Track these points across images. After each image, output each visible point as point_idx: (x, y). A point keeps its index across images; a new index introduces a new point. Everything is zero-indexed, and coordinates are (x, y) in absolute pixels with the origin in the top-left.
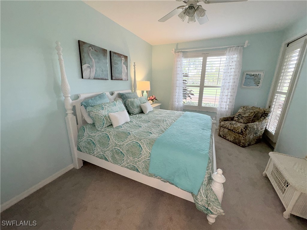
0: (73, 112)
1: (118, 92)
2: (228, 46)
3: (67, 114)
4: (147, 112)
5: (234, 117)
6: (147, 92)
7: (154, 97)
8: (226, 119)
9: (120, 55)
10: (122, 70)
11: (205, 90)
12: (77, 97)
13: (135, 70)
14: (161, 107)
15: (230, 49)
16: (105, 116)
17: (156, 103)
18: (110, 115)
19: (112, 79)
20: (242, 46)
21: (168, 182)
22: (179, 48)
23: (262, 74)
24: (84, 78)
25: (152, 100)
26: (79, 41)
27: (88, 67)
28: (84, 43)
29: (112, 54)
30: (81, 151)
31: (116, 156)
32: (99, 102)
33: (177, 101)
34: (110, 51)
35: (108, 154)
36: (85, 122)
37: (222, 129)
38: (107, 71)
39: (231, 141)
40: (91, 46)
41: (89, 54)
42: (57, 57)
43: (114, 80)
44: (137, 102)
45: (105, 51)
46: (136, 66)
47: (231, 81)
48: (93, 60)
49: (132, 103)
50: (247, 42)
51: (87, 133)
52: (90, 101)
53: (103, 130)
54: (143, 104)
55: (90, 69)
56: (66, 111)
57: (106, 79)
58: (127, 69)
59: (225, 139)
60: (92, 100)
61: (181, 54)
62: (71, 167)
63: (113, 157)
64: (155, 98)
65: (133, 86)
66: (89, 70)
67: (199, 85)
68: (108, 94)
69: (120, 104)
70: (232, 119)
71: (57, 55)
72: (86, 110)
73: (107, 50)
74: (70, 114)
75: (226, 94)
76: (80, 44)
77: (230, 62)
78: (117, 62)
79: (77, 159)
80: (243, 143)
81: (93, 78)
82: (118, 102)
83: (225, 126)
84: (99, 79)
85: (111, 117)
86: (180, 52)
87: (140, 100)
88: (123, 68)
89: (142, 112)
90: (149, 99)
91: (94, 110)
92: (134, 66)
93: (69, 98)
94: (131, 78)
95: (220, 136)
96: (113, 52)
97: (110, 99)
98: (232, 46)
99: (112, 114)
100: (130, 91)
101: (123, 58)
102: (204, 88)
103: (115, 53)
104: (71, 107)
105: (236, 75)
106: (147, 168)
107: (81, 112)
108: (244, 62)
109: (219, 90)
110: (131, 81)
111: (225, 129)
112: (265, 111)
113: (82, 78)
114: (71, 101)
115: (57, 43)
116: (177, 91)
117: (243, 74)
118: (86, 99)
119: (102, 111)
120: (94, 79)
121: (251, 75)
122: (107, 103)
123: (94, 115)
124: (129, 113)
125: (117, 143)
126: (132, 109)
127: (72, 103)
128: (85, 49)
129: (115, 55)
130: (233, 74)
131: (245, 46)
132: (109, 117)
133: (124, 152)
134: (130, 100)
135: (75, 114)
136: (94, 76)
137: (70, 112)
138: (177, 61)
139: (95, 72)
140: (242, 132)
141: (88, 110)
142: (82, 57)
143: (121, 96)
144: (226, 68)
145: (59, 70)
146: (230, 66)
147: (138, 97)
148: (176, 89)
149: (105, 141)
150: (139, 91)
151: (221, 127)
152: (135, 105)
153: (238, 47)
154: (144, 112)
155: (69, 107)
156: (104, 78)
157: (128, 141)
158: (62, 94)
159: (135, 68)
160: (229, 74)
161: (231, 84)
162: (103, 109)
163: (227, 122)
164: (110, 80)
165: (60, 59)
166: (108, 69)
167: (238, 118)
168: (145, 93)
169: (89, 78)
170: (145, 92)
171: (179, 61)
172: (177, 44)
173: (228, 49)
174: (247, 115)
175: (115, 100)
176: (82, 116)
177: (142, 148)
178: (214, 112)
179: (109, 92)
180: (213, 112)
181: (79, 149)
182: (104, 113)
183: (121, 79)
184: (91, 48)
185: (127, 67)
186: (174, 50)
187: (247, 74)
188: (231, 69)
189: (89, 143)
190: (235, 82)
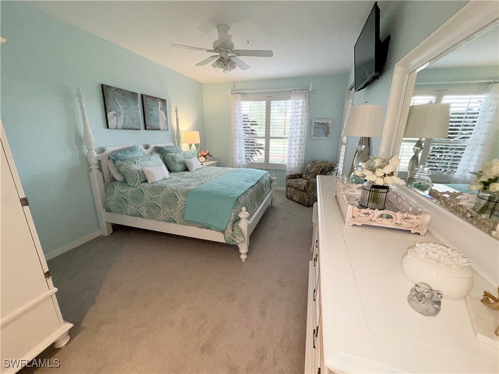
0: (98, 167)
1: (155, 145)
2: (293, 89)
3: (91, 170)
4: (194, 169)
5: (302, 174)
6: (196, 145)
7: (207, 152)
8: (293, 177)
9: (155, 99)
10: (160, 117)
12: (102, 150)
13: (177, 116)
14: (218, 165)
15: (295, 93)
16: (138, 171)
17: (210, 160)
18: (144, 170)
19: (146, 129)
20: (307, 90)
21: (203, 227)
22: (237, 88)
23: (330, 122)
24: (110, 127)
25: (204, 156)
26: (102, 85)
27: (114, 114)
28: (109, 87)
29: (144, 97)
30: (111, 211)
31: (152, 210)
32: (130, 156)
33: (238, 157)
34: (142, 95)
35: (143, 210)
36: (113, 180)
37: (289, 188)
38: (139, 119)
39: (297, 202)
40: (117, 89)
41: (115, 100)
42: (78, 105)
43: (149, 129)
44: (179, 157)
45: (134, 95)
46: (178, 112)
47: (299, 130)
48: (121, 107)
49: (173, 159)
50: (311, 85)
51: (117, 190)
52: (119, 154)
53: (136, 185)
54: (188, 160)
55: (117, 117)
56: (90, 165)
57: (138, 129)
58: (166, 115)
59: (292, 200)
60: (121, 153)
61: (239, 96)
62: (97, 234)
63: (148, 212)
64: (208, 154)
65: (176, 138)
66: (115, 118)
67: (264, 136)
68: (141, 147)
69: (157, 159)
70: (300, 176)
71: (79, 103)
72: (115, 165)
73: (137, 94)
74: (95, 170)
75: (294, 147)
76: (104, 88)
77: (295, 108)
78: (152, 107)
79: (105, 224)
80: (307, 202)
81: (121, 127)
82: (154, 156)
83: (291, 184)
84: (128, 129)
85: (145, 172)
86: (239, 93)
87: (184, 155)
88: (160, 116)
89: (187, 169)
90: (200, 155)
91: (125, 164)
92: (176, 111)
93: (94, 151)
94: (172, 127)
95: (288, 198)
96: (145, 95)
97: (144, 154)
98: (297, 89)
99: (146, 168)
100: (172, 144)
101: (160, 103)
102: (271, 140)
103: (149, 97)
104: (96, 162)
105: (303, 124)
106: (183, 216)
107: (108, 168)
108: (310, 108)
109: (287, 142)
110: (173, 131)
111: (292, 188)
112: (331, 165)
113: (108, 128)
114: (96, 154)
115: (78, 90)
116: (238, 143)
117: (310, 121)
118: (114, 152)
119: (134, 165)
120: (123, 128)
121: (319, 124)
122: (140, 157)
123: (125, 169)
124: (170, 171)
125: (152, 196)
126: (173, 165)
127: (98, 157)
128: (110, 94)
129: (148, 99)
130: (299, 122)
131: (310, 90)
132: (143, 172)
133: (160, 205)
134: (170, 154)
135: (100, 169)
136: (122, 126)
137: (94, 167)
138: (235, 105)
139: (123, 121)
140: (305, 189)
141: (117, 165)
142: (107, 103)
143: (159, 150)
144: (292, 115)
145: (81, 119)
146: (296, 112)
147: (182, 151)
148: (235, 142)
149: (138, 197)
150: (186, 144)
151: (288, 186)
152: (177, 160)
153: (303, 90)
154: (189, 169)
155: (94, 161)
156: (136, 128)
157: (164, 193)
158: (85, 147)
159: (177, 114)
160: (295, 123)
161: (298, 134)
162: (135, 164)
163: (293, 180)
164: (143, 130)
165: (82, 108)
166: (140, 116)
167: (305, 174)
168: (193, 147)
169: (116, 128)
170: (193, 145)
171: (237, 105)
172: (234, 83)
173: (293, 92)
174: (313, 170)
175: (151, 154)
176: (110, 173)
177: (177, 198)
179: (143, 146)
181: (108, 210)
182: (136, 167)
183: (158, 128)
184: (117, 92)
185: (166, 113)
186: (230, 90)
187: (315, 123)
188: (297, 116)
189: (120, 201)
190: (302, 132)
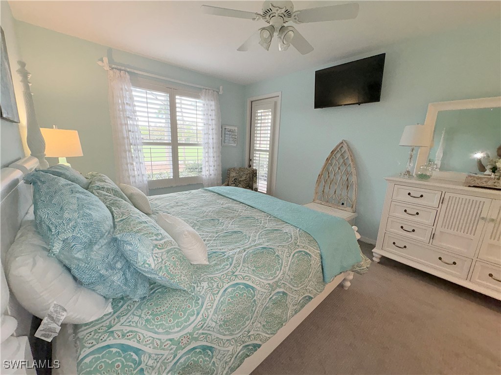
2: (202, 87)
11: (181, 149)
20: (217, 92)
23: (236, 129)
61: (127, 76)
67: (170, 142)
75: (212, 155)
98: (207, 88)
102: (179, 147)
109: (201, 150)
121: (228, 130)
131: (221, 93)
146: (210, 115)
153: (214, 91)
167: (234, 183)
170: (63, 160)
173: (204, 90)
174: (243, 178)
178: (199, 182)
180: (198, 184)
186: (106, 60)
187: (225, 129)
188: (212, 119)
